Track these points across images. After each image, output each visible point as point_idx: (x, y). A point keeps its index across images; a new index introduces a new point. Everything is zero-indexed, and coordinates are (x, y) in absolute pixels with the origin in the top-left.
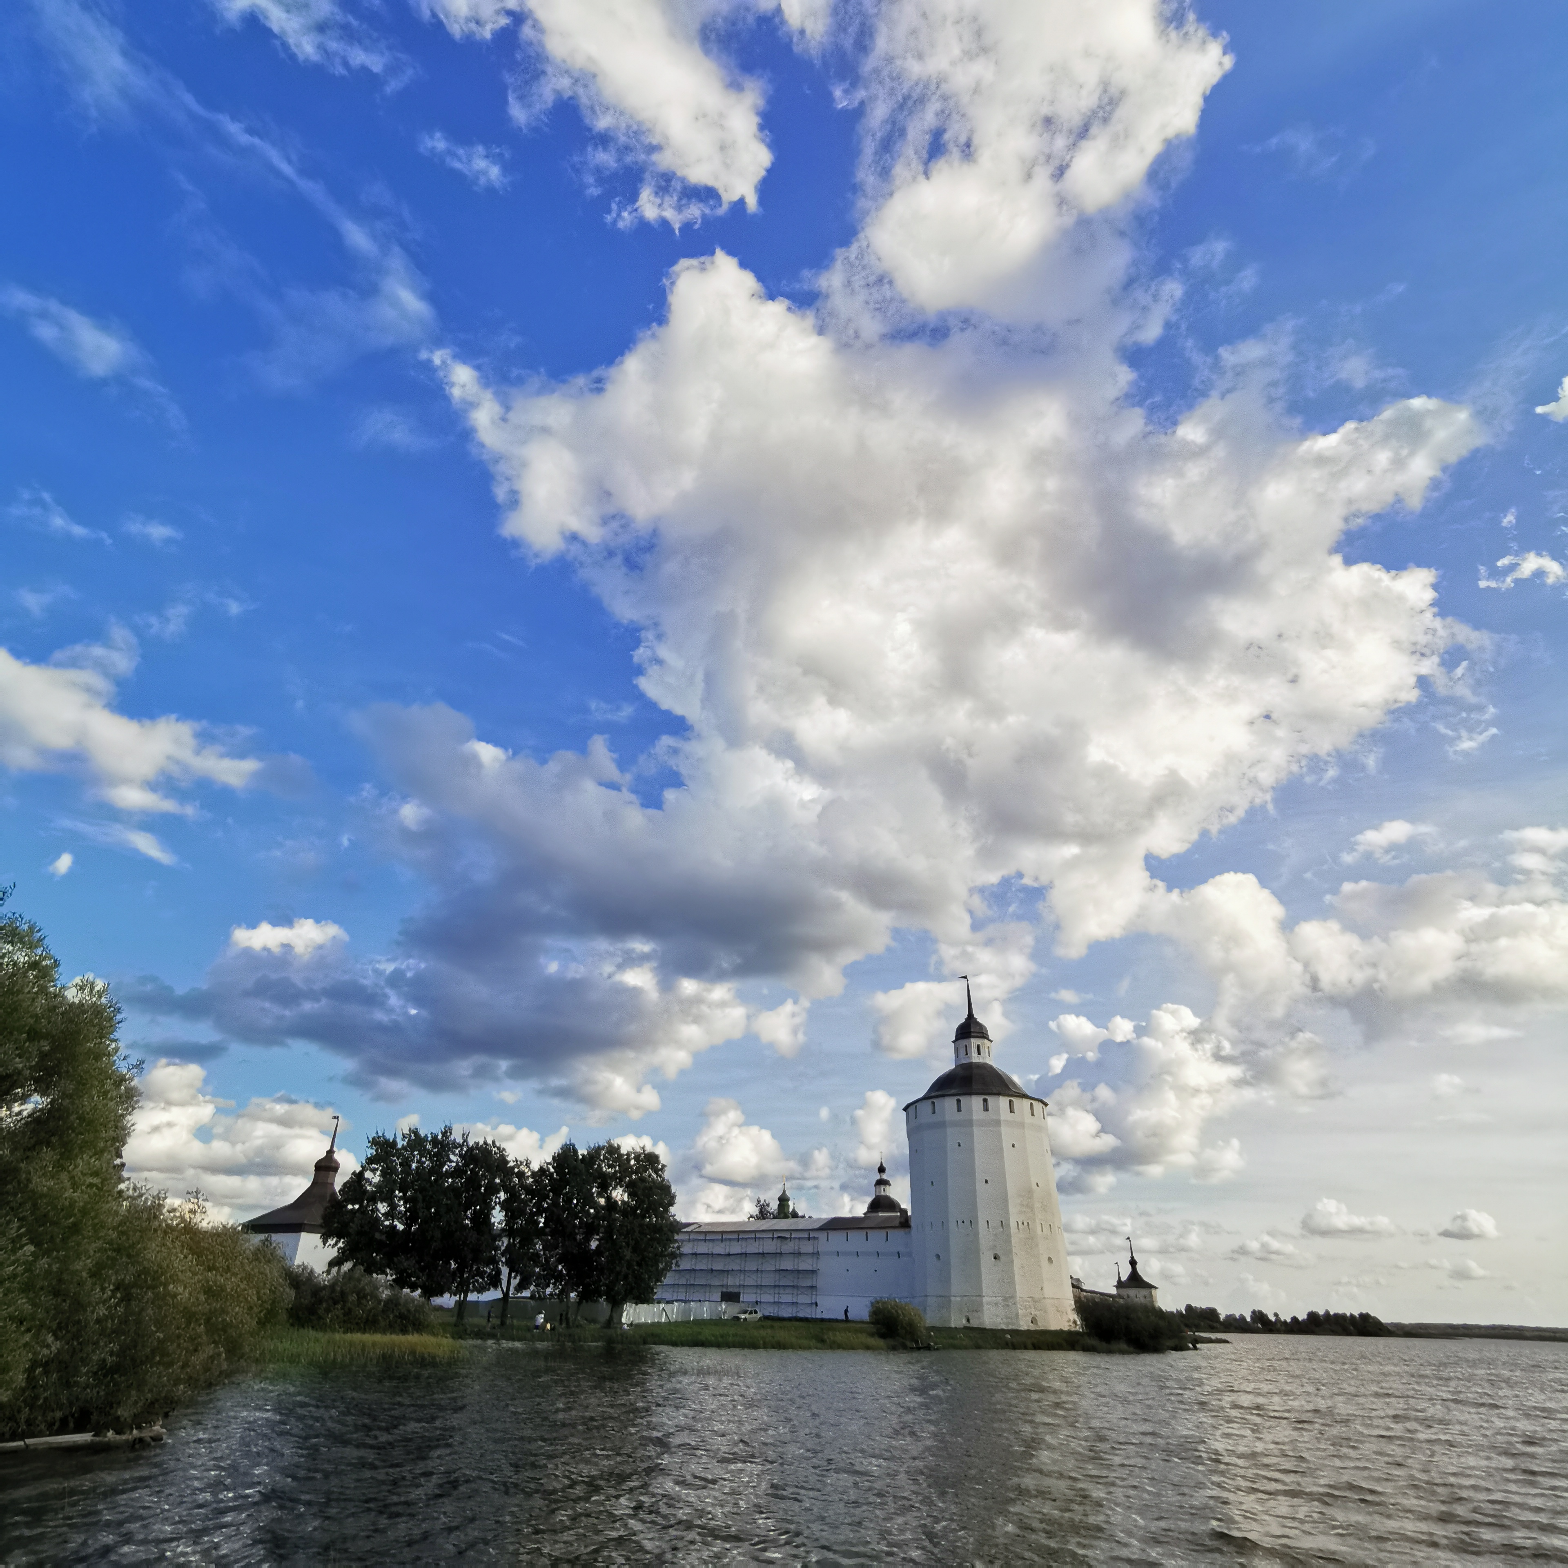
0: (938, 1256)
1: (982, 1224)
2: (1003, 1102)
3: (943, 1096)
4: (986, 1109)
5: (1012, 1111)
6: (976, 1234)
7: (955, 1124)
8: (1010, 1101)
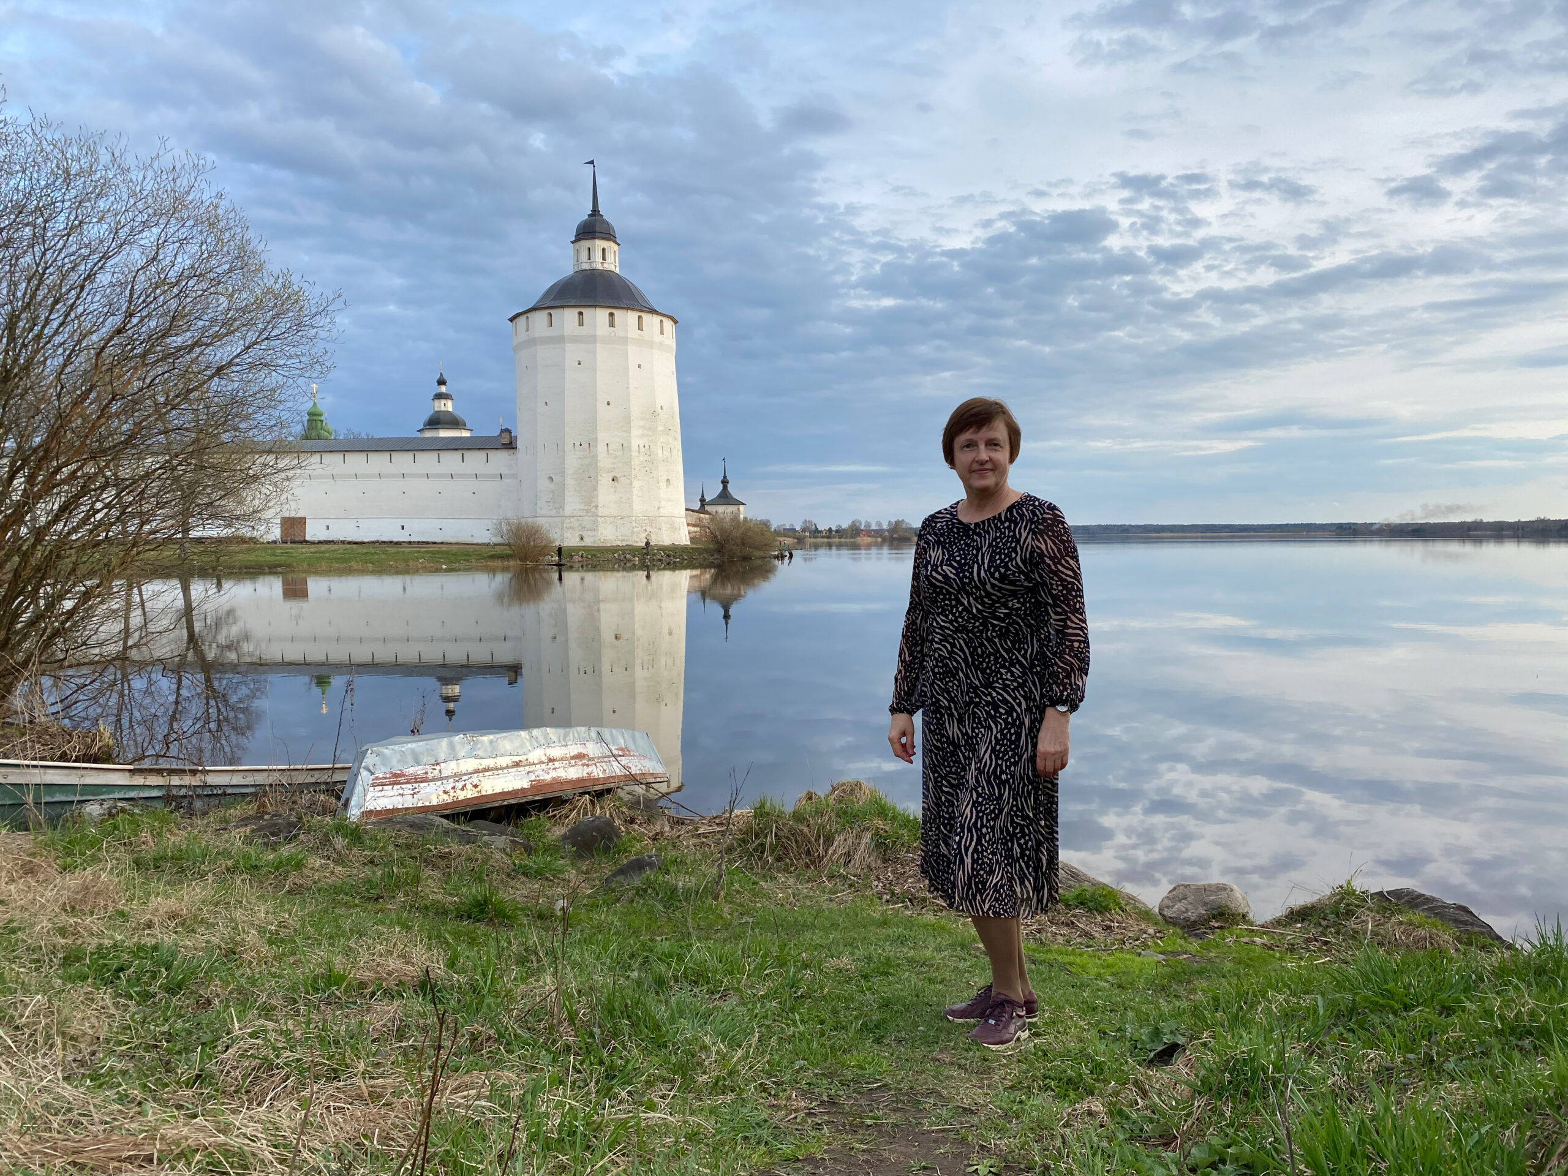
0: (551, 479)
1: (601, 448)
2: (632, 317)
3: (563, 307)
4: (612, 325)
5: (640, 328)
6: (595, 457)
7: (575, 340)
8: (640, 317)
